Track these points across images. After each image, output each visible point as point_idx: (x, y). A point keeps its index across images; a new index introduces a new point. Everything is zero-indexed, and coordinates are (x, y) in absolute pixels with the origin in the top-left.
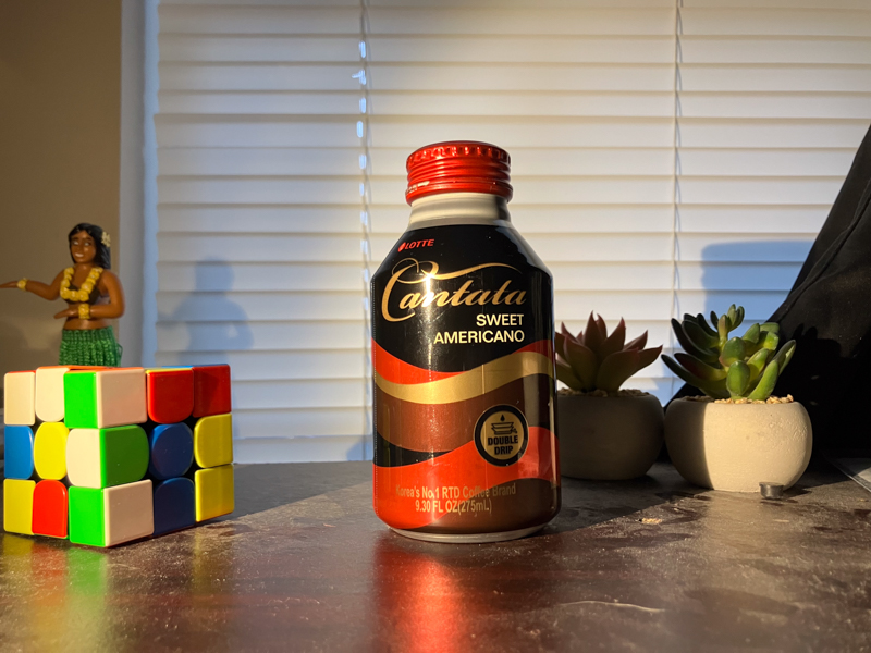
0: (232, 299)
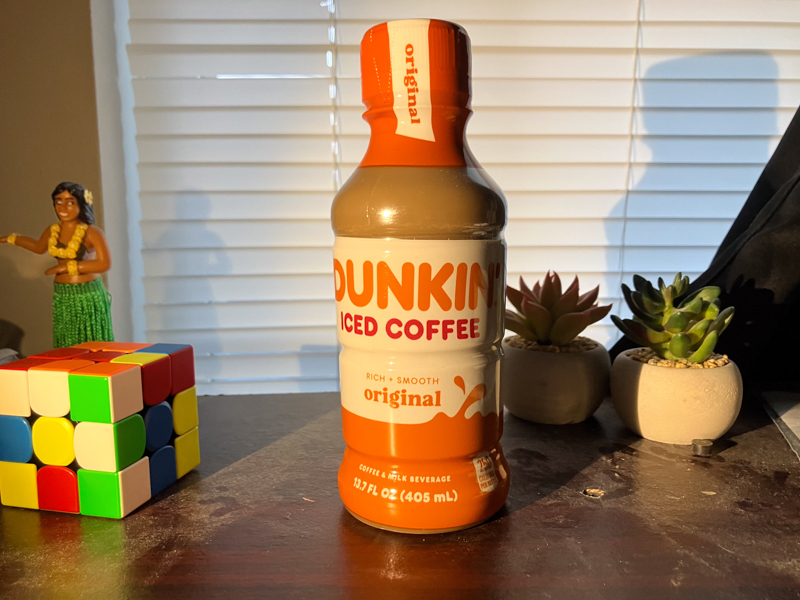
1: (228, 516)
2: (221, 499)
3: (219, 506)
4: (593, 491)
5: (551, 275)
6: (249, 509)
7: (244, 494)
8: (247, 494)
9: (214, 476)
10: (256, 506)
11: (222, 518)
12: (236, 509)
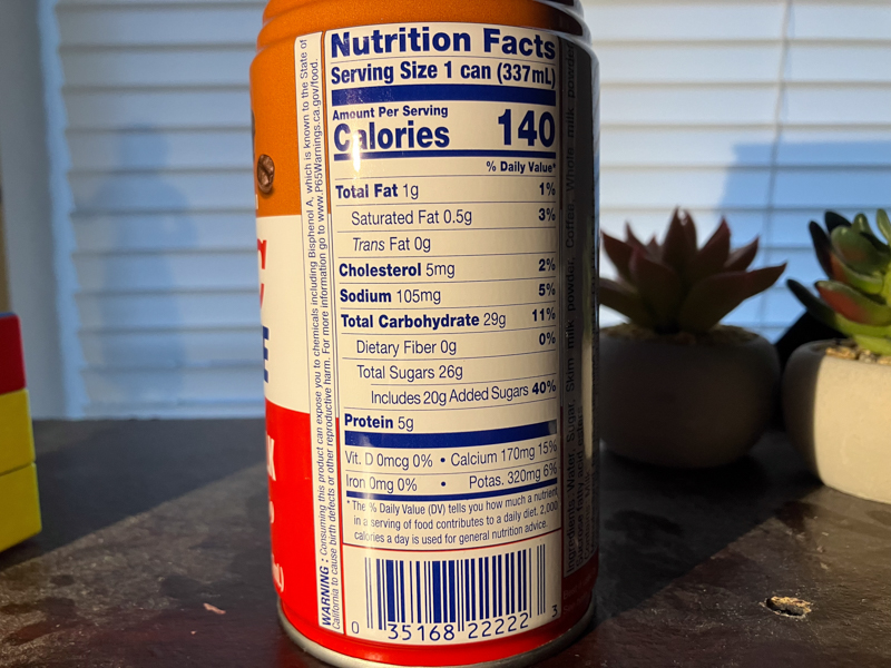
1: (38, 642)
2: (49, 604)
3: (36, 617)
4: (785, 600)
5: (681, 215)
6: (89, 625)
7: (97, 592)
8: (104, 592)
9: (65, 551)
10: (104, 620)
11: (26, 646)
12: (64, 626)
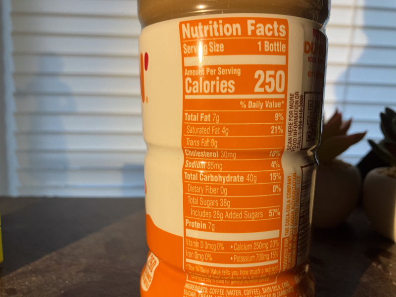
0: (63, 80)
